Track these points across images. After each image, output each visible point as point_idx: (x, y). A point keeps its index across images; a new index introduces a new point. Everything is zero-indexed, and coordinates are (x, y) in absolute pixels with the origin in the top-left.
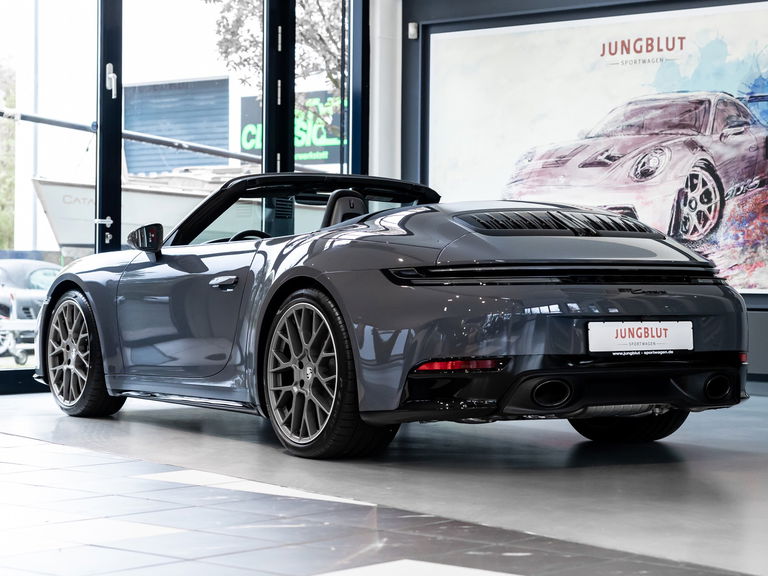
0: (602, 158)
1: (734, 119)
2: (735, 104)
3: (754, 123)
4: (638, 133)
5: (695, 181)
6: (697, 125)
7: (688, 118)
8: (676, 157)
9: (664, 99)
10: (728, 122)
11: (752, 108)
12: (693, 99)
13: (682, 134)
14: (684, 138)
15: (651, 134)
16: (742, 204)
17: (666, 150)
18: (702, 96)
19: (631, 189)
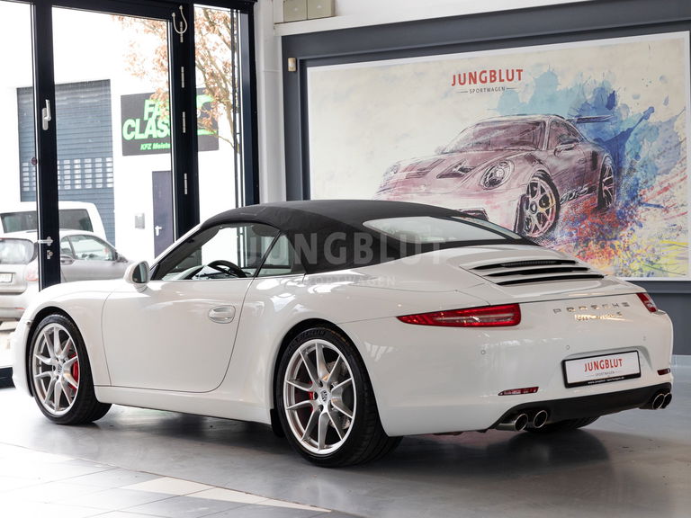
0: (456, 170)
1: (566, 137)
2: (565, 125)
3: (582, 140)
4: (486, 149)
5: (535, 189)
6: (535, 142)
7: (526, 136)
8: (517, 169)
9: (506, 121)
10: (560, 140)
11: (580, 128)
12: (530, 121)
13: (523, 150)
14: (524, 153)
15: (497, 150)
16: (574, 207)
17: (510, 164)
18: (538, 118)
19: (481, 195)
